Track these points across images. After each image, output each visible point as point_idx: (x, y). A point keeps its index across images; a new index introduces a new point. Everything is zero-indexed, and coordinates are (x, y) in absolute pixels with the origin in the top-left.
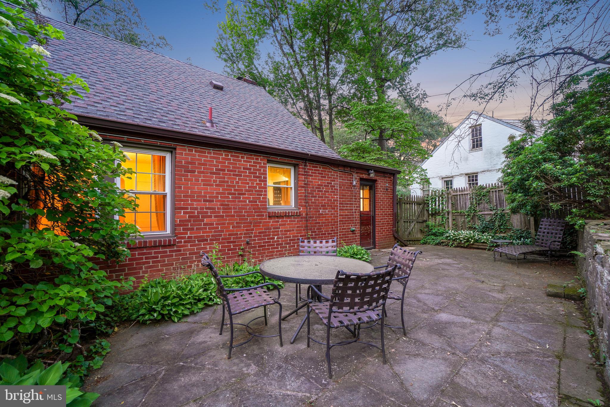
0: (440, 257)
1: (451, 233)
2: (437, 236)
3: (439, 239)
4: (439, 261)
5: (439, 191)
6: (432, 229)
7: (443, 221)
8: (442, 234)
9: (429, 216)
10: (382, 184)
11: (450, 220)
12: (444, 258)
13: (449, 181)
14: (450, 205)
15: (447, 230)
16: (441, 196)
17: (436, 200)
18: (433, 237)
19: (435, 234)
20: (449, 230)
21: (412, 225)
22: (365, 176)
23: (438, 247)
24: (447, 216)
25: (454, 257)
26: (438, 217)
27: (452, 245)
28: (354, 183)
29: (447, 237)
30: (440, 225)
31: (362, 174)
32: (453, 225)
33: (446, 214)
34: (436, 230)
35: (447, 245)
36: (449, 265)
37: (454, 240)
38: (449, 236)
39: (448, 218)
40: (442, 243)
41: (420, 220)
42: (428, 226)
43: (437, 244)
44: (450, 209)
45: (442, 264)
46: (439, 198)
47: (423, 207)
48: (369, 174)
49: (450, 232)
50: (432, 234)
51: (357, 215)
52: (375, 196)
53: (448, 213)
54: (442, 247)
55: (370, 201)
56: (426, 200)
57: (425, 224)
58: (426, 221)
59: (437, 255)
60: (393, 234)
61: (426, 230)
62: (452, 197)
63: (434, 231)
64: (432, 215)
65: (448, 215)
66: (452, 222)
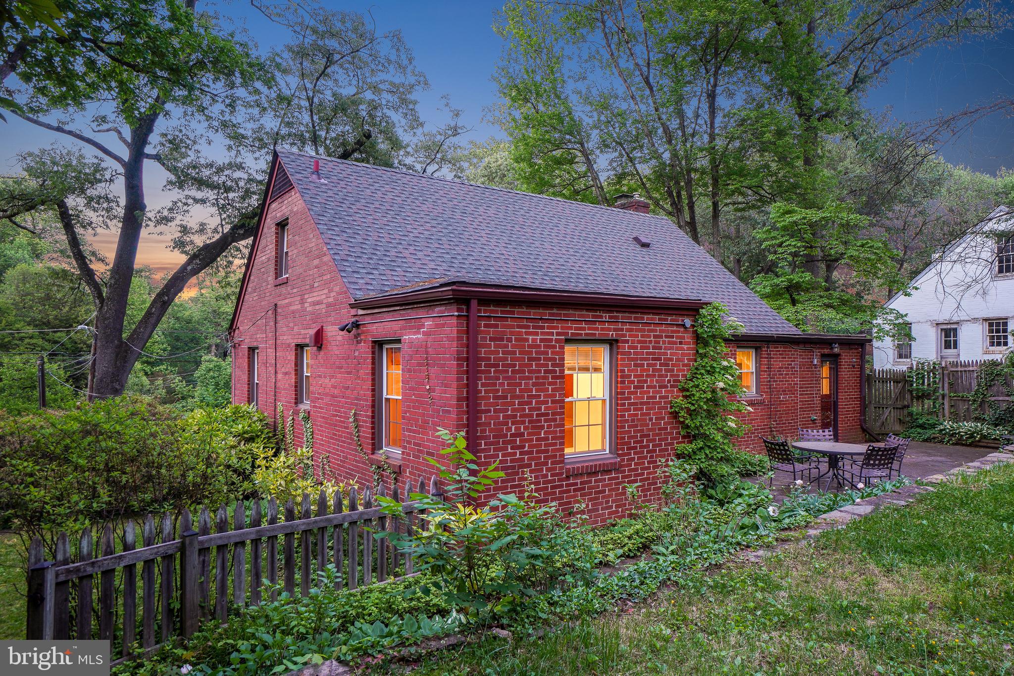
0: (930, 455)
1: (947, 425)
2: (926, 428)
3: (929, 433)
4: (928, 459)
5: (929, 363)
6: (917, 419)
7: (935, 407)
8: (933, 426)
9: (912, 400)
10: (848, 359)
11: (946, 407)
12: (935, 456)
13: (950, 329)
14: (946, 385)
15: (942, 420)
16: (932, 371)
17: (924, 376)
18: (919, 430)
19: (922, 426)
20: (944, 421)
21: (887, 412)
22: (826, 351)
23: (927, 444)
24: (940, 401)
25: (950, 455)
26: (926, 401)
27: (948, 442)
28: (815, 362)
29: (941, 430)
30: (930, 413)
31: (823, 348)
32: (951, 413)
33: (940, 397)
34: (924, 420)
35: (941, 442)
36: (941, 462)
37: (952, 435)
38: (944, 430)
39: (943, 404)
40: (934, 438)
41: (899, 404)
42: (910, 414)
43: (925, 441)
44: (946, 391)
45: (932, 461)
46: (929, 373)
47: (904, 387)
48: (832, 348)
49: (945, 423)
50: (917, 426)
51: (817, 401)
52: (837, 375)
53: (943, 396)
54: (933, 445)
55: (830, 382)
56: (909, 377)
57: (906, 411)
58: (908, 407)
59: (926, 452)
60: (861, 425)
61: (907, 419)
62: (949, 374)
63: (921, 422)
64: (918, 398)
65: (943, 399)
66: (950, 410)
